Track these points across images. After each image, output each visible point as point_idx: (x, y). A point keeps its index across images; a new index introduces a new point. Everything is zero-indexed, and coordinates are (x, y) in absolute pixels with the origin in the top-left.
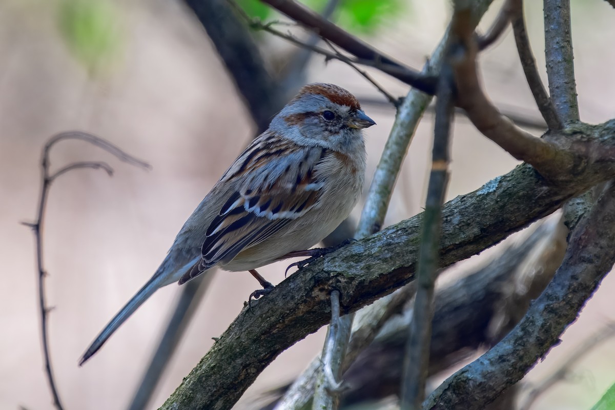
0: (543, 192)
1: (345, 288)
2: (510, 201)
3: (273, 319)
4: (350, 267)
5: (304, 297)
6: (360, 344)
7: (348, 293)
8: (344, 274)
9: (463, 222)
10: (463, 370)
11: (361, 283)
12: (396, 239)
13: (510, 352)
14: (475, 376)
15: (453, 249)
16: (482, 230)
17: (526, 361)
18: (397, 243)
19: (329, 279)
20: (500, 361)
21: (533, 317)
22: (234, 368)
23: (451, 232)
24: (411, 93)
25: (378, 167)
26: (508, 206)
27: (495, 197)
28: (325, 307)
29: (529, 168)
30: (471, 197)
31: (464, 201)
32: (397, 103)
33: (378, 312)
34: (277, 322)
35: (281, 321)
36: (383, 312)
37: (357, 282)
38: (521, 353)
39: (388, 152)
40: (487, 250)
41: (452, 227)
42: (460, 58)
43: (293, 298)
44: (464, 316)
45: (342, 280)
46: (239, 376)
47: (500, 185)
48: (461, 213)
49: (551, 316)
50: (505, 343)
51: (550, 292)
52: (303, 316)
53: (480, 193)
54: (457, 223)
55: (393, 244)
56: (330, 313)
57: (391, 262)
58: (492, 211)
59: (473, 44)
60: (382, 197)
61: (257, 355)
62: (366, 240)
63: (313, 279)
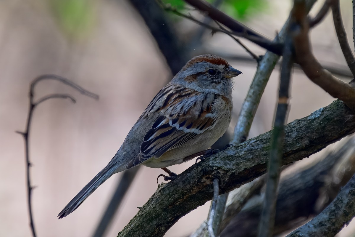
0: (349, 118)
1: (222, 177)
2: (329, 124)
3: (176, 196)
4: (226, 164)
5: (197, 182)
6: (232, 213)
7: (224, 180)
8: (222, 168)
9: (299, 136)
10: (297, 231)
11: (233, 174)
12: (255, 146)
13: (327, 220)
14: (304, 234)
15: (292, 154)
16: (310, 142)
17: (337, 225)
18: (256, 149)
19: (212, 171)
20: (320, 225)
21: (342, 198)
22: (151, 226)
23: (291, 143)
24: (267, 53)
25: (245, 100)
26: (328, 127)
27: (319, 121)
28: (209, 189)
29: (341, 103)
30: (304, 121)
31: (299, 123)
32: (258, 60)
33: (244, 193)
34: (179, 198)
35: (181, 197)
36: (247, 193)
37: (230, 173)
38: (334, 220)
39: (252, 91)
40: (313, 155)
41: (291, 140)
42: (297, 32)
43: (189, 183)
44: (300, 196)
45: (221, 172)
46: (154, 231)
47: (322, 113)
48: (297, 131)
49: (353, 197)
50: (323, 214)
51: (353, 182)
52: (196, 194)
53: (310, 118)
54: (294, 137)
55: (254, 150)
56: (213, 193)
57: (252, 161)
58: (317, 130)
59: (306, 24)
60: (248, 119)
61: (166, 219)
62: (237, 147)
63: (202, 171)
